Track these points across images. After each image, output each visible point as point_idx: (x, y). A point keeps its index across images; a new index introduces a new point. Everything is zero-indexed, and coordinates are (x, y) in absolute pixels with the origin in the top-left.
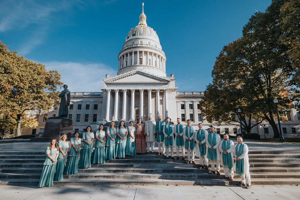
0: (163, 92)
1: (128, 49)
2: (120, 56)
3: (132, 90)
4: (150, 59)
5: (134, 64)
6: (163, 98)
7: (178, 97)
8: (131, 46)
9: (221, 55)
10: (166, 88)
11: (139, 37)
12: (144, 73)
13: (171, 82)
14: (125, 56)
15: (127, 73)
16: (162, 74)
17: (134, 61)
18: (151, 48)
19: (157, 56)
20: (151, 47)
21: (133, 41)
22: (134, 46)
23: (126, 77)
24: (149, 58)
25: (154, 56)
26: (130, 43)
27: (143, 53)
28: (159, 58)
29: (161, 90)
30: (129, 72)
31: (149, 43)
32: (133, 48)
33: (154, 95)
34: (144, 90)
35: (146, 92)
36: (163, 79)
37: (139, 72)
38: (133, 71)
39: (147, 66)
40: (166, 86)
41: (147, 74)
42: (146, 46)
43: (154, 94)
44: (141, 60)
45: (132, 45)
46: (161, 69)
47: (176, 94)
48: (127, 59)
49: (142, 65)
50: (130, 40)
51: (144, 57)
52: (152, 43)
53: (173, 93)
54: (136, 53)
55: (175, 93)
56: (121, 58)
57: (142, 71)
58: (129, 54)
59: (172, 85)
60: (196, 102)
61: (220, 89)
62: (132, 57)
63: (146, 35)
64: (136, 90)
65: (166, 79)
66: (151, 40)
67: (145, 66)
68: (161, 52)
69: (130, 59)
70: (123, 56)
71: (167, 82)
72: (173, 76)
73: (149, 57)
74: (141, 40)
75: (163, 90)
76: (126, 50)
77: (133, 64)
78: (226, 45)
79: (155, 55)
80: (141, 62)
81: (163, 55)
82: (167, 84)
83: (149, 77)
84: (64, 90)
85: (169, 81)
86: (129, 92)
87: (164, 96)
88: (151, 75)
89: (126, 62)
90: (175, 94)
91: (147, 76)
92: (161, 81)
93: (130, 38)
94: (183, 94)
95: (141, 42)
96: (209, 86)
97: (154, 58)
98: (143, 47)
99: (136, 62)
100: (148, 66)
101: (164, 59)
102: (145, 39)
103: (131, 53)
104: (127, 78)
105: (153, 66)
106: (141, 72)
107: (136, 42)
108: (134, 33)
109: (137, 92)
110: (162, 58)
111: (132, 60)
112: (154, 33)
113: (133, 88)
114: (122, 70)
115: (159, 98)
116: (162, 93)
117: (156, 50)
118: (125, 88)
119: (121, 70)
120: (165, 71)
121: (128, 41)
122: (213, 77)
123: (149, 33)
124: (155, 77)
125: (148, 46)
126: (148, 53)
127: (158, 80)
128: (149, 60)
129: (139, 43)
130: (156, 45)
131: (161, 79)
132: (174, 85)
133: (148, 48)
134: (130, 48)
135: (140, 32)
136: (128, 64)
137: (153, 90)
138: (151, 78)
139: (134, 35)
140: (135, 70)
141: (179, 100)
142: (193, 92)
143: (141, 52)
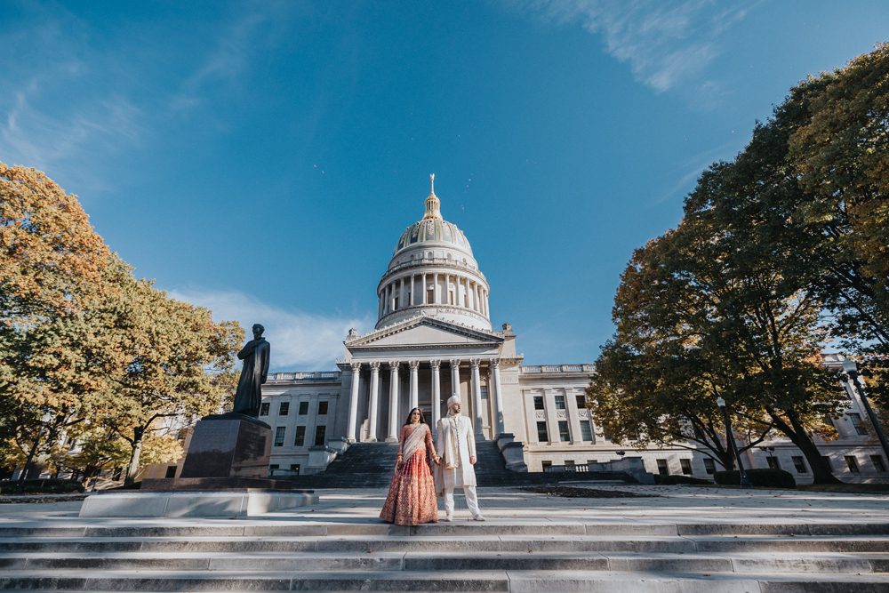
0: (487, 366)
1: (401, 270)
2: (382, 288)
3: (412, 362)
4: (452, 292)
5: (415, 303)
6: (487, 381)
7: (525, 380)
8: (408, 264)
9: (631, 269)
10: (496, 357)
11: (425, 243)
12: (440, 322)
13: (505, 342)
14: (394, 286)
15: (401, 323)
16: (482, 325)
17: (415, 297)
18: (454, 267)
19: (468, 283)
20: (454, 263)
21: (411, 253)
22: (413, 263)
23: (396, 332)
24: (449, 289)
25: (461, 283)
26: (405, 258)
27: (436, 278)
28: (473, 288)
29: (482, 363)
30: (405, 321)
31: (449, 255)
32: (411, 267)
33: (467, 376)
34: (442, 363)
35: (446, 368)
36: (487, 335)
37: (428, 319)
38: (415, 318)
39: (445, 307)
40: (496, 351)
41: (448, 324)
42: (442, 262)
43: (466, 373)
44: (431, 293)
45: (410, 262)
46: (479, 312)
47: (519, 372)
48: (397, 293)
49: (434, 304)
50: (404, 252)
51: (438, 289)
52: (456, 256)
53: (511, 369)
54: (418, 278)
55: (516, 368)
56: (384, 290)
57: (434, 318)
58: (402, 283)
59: (508, 350)
60: (573, 392)
61: (636, 353)
62: (410, 288)
63: (442, 238)
64: (421, 363)
65: (494, 334)
66: (454, 248)
67: (440, 307)
68: (477, 275)
69: (405, 293)
70: (390, 286)
71: (494, 342)
72: (509, 328)
73: (450, 286)
74: (431, 250)
75: (488, 362)
76: (396, 272)
77: (412, 304)
78: (639, 248)
79: (464, 281)
80: (431, 299)
81: (480, 280)
82: (496, 346)
83: (452, 331)
84: (253, 339)
85: (503, 340)
86: (405, 370)
87: (491, 376)
88: (457, 327)
89: (396, 299)
90: (516, 372)
91: (447, 329)
92: (481, 339)
93: (404, 248)
94: (537, 370)
95: (430, 253)
96: (607, 348)
97: (461, 288)
98: (436, 266)
99: (419, 300)
100: (448, 307)
101: (484, 291)
102: (439, 246)
103: (407, 280)
104: (399, 335)
105: (459, 307)
106: (432, 320)
107: (419, 255)
108: (414, 236)
109: (425, 368)
110: (479, 287)
111: (410, 294)
112: (459, 234)
113: (413, 359)
114: (388, 318)
115: (479, 381)
116: (486, 370)
117: (464, 270)
118: (394, 360)
119: (384, 318)
120: (488, 317)
121: (400, 254)
122: (617, 324)
123: (448, 234)
124: (467, 330)
125: (447, 262)
126: (448, 278)
127: (476, 338)
128: (449, 294)
129: (426, 256)
130: (464, 260)
131: (483, 334)
132: (514, 349)
133: (448, 266)
134: (406, 268)
135: (427, 234)
136: (401, 304)
137: (463, 363)
138: (457, 332)
139: (414, 240)
140: (419, 317)
141: (529, 387)
142: (561, 366)
143: (430, 277)
